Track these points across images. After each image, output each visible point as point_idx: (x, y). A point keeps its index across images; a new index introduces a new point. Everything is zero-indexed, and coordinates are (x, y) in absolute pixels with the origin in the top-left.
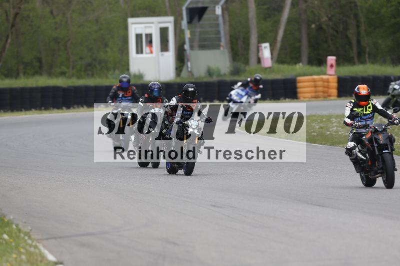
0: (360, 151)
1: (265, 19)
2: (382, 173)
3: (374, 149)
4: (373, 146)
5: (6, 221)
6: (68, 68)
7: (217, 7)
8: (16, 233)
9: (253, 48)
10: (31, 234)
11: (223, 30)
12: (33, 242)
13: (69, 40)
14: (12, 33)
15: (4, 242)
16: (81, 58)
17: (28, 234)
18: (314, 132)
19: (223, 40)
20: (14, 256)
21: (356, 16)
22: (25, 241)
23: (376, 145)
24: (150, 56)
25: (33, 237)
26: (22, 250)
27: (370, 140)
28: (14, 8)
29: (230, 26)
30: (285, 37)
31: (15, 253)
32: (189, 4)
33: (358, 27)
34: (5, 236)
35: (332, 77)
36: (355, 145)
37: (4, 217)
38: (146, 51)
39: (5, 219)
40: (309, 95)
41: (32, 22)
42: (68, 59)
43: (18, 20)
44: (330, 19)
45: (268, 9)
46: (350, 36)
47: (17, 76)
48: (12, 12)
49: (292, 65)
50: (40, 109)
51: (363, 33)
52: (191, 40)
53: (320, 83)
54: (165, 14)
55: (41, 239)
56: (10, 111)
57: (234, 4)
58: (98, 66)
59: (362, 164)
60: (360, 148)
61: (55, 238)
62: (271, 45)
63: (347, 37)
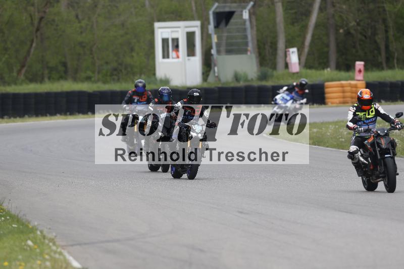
0: (362, 155)
1: (293, 24)
2: (383, 177)
3: (376, 153)
4: (375, 151)
5: (30, 227)
6: (93, 72)
7: (244, 11)
8: (40, 240)
9: (280, 53)
10: (55, 240)
11: (251, 35)
12: (57, 248)
13: (95, 44)
14: (37, 37)
15: (28, 248)
16: (107, 63)
17: (52, 240)
18: (342, 138)
19: (250, 45)
20: (39, 262)
21: (384, 21)
22: (50, 247)
23: (378, 150)
24: (176, 60)
25: (57, 243)
26: (47, 257)
27: (373, 144)
28: (39, 12)
29: (258, 30)
30: (312, 41)
31: (40, 260)
32: (216, 8)
33: (387, 31)
34: (30, 243)
35: (360, 82)
36: (357, 149)
37: (29, 223)
38: (172, 56)
39: (29, 225)
40: (337, 100)
41: (57, 26)
42: (93, 64)
43: (42, 24)
44: (358, 24)
45: (296, 13)
46: (378, 41)
47: (42, 81)
48: (37, 16)
49: (320, 70)
50: (65, 114)
51: (391, 38)
52: (218, 45)
53: (348, 89)
54: (192, 18)
55: (65, 246)
56: (35, 116)
57: (261, 9)
58: (123, 71)
59: (364, 168)
60: (362, 152)
61: (80, 244)
62: (298, 50)
63: (375, 42)
